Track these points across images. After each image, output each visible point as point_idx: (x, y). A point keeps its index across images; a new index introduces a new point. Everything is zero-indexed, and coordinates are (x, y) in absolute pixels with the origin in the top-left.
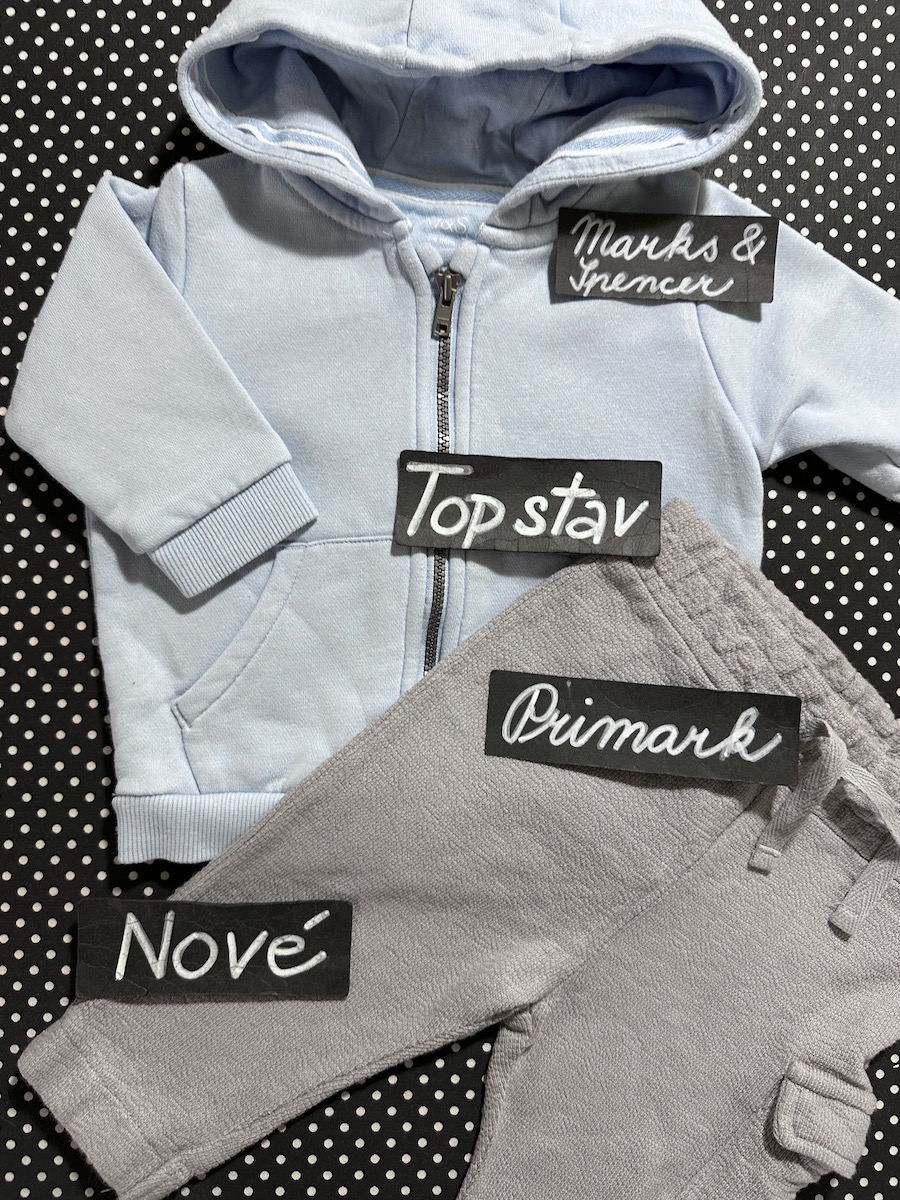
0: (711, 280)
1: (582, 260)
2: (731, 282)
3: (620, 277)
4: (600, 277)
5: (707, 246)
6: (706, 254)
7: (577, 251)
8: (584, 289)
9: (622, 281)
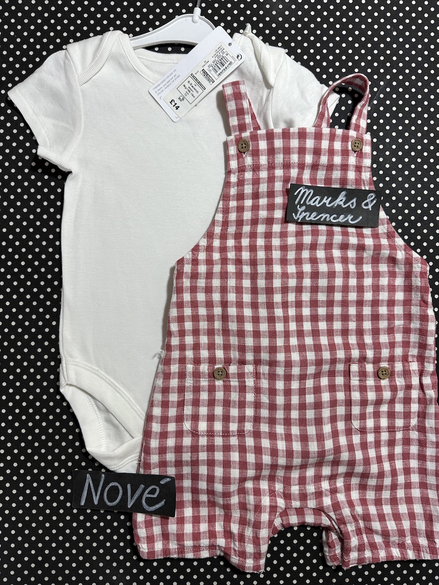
0: (352, 216)
1: (299, 206)
2: (361, 218)
3: (314, 214)
4: (306, 214)
5: (352, 202)
6: (351, 205)
7: (296, 202)
8: (298, 218)
9: (315, 216)
